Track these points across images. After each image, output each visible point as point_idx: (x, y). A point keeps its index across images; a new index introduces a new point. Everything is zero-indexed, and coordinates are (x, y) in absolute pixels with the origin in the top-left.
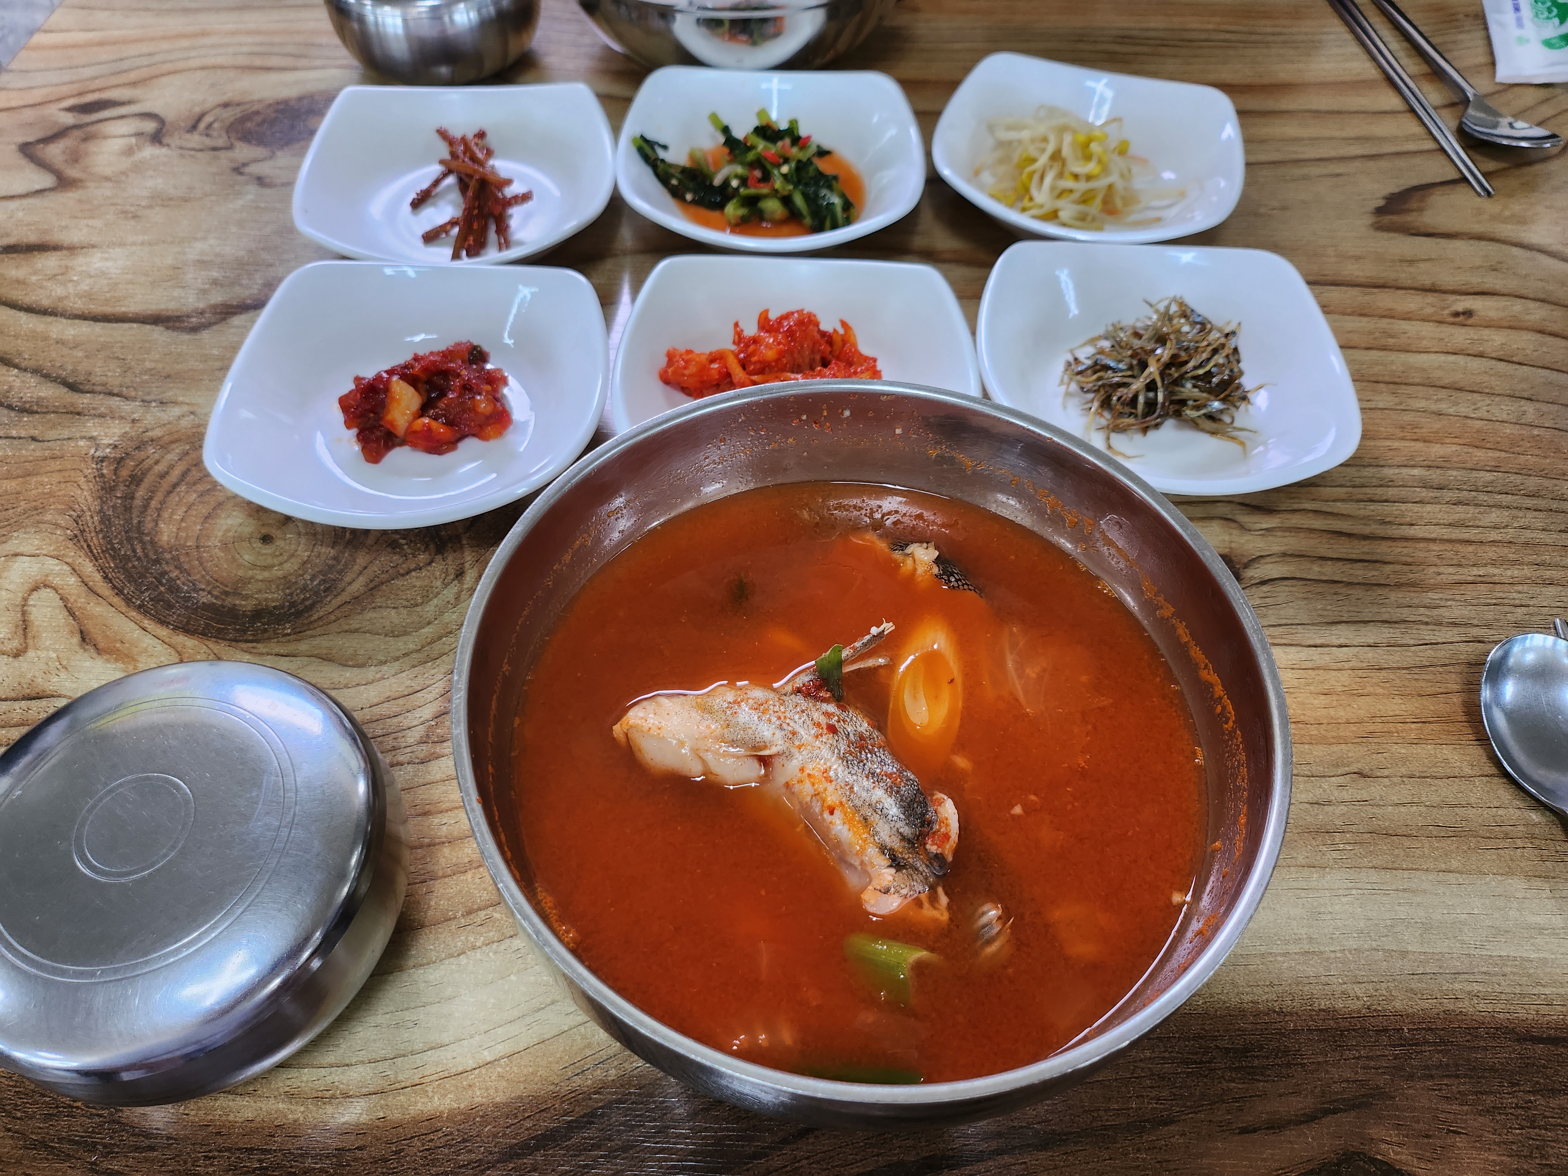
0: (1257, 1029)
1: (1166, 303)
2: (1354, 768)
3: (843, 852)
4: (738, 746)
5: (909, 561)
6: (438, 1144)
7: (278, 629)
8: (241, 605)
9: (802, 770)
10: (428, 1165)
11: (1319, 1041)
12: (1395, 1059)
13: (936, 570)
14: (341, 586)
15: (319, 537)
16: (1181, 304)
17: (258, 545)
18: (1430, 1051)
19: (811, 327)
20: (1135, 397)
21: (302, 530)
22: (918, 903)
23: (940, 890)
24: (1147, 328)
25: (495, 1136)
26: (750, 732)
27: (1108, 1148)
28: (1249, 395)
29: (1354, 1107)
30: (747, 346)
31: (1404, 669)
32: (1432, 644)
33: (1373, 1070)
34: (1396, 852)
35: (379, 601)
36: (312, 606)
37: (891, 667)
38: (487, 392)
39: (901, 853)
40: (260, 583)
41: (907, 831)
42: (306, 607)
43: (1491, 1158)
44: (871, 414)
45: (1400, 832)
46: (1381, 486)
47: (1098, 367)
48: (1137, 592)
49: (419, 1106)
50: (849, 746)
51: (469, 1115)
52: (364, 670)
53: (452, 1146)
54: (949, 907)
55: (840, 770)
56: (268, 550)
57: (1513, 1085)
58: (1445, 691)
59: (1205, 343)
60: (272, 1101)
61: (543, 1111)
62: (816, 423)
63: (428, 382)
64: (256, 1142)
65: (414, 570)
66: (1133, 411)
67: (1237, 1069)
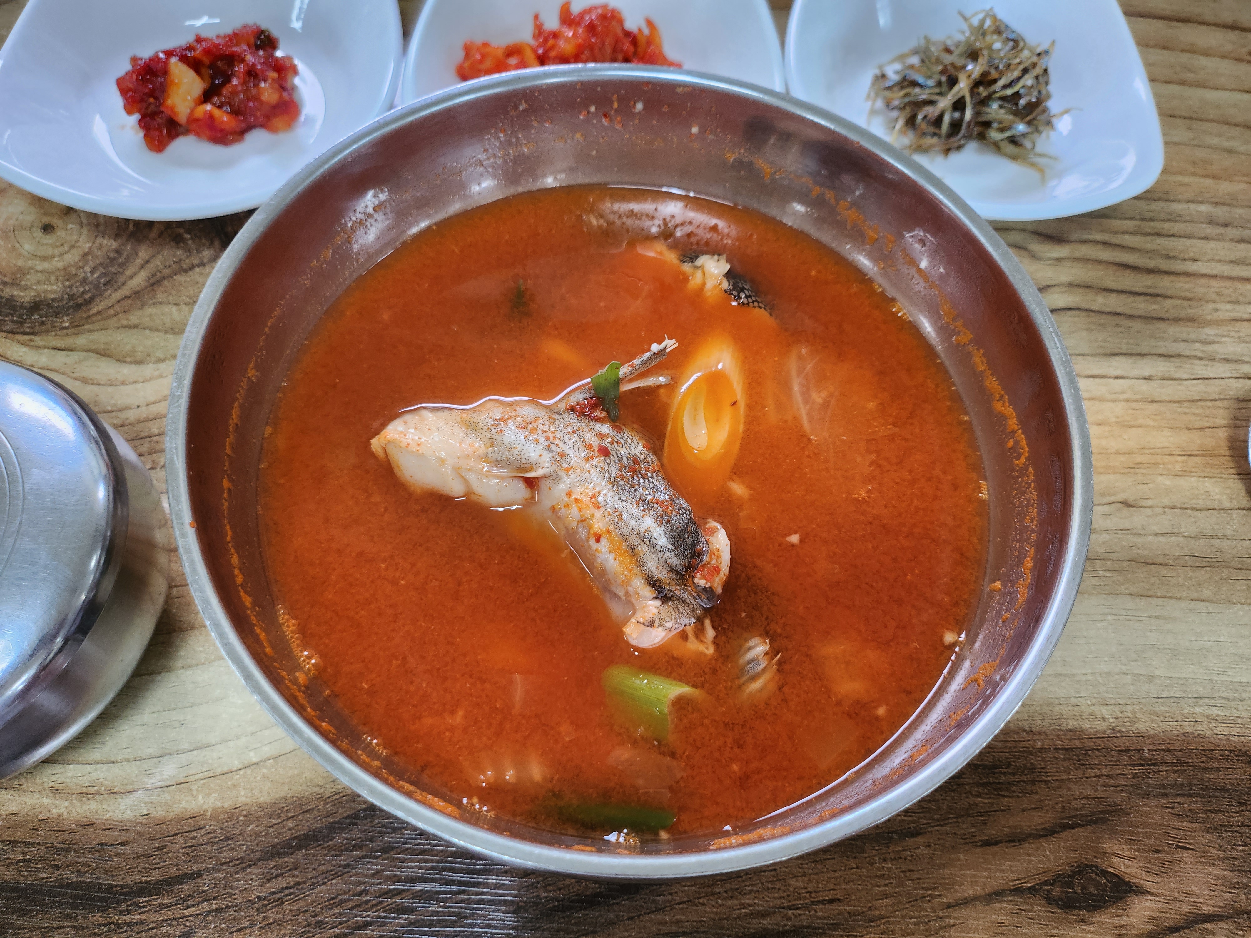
0: (1006, 747)
1: (981, 16)
2: (1121, 497)
3: (608, 582)
4: (502, 467)
5: (699, 274)
6: (201, 841)
7: (56, 322)
8: (19, 296)
9: (569, 494)
10: (190, 861)
11: (1064, 760)
12: (1133, 778)
13: (726, 285)
14: (122, 279)
15: (102, 228)
16: (995, 18)
17: (39, 234)
18: (1166, 771)
19: (614, 23)
20: (940, 117)
21: (85, 221)
22: (683, 636)
23: (707, 623)
24: (958, 45)
25: (258, 835)
26: (516, 452)
27: (855, 858)
28: (1054, 121)
29: (1091, 823)
30: (546, 40)
31: (1175, 402)
32: (1204, 379)
33: (1112, 788)
34: (1153, 580)
35: (160, 296)
36: (92, 299)
37: (672, 386)
38: (273, 80)
39: (668, 584)
40: (39, 275)
41: (675, 562)
42: (85, 300)
43: (1214, 872)
44: (665, 109)
45: (1158, 561)
46: (1169, 220)
47: (906, 83)
48: (935, 317)
49: (183, 804)
50: (621, 470)
51: (232, 815)
52: (142, 367)
53: (214, 844)
54: (715, 642)
55: (610, 494)
56: (49, 239)
57: (1241, 804)
58: (1212, 425)
59: (1017, 60)
60: (37, 795)
61: (307, 811)
62: (605, 116)
63: (212, 66)
64: (20, 834)
65: (198, 266)
66: (937, 131)
67: (985, 785)
